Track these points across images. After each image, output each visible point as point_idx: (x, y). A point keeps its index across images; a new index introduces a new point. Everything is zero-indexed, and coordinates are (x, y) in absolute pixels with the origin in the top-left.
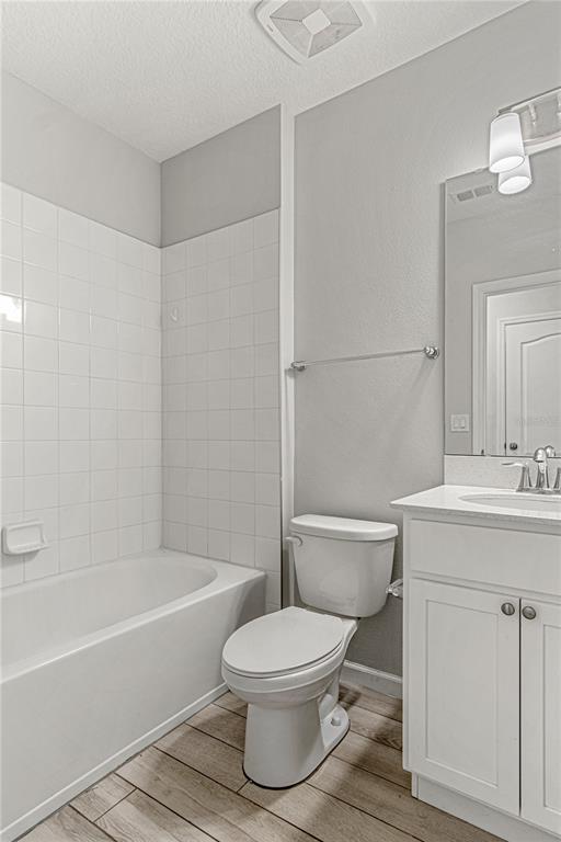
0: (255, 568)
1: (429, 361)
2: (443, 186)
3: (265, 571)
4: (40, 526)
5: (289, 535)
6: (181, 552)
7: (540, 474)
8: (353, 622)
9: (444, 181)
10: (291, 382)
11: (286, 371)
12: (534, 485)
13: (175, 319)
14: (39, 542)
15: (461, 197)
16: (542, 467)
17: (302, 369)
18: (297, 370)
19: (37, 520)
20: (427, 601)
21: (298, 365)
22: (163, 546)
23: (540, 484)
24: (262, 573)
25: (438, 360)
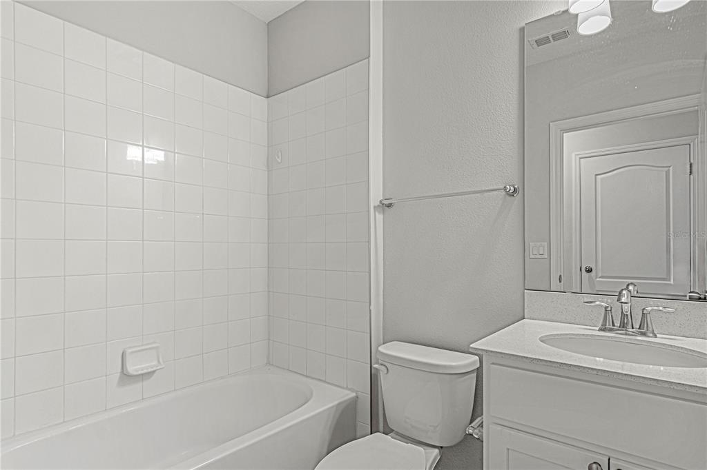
0: (347, 388)
1: (509, 198)
2: (522, 30)
3: (357, 392)
4: (157, 347)
5: (377, 363)
6: (284, 369)
7: (623, 315)
8: (437, 451)
9: (523, 24)
10: (380, 217)
11: (375, 207)
12: (617, 324)
13: (280, 161)
14: (155, 363)
15: (539, 43)
16: (626, 307)
17: (390, 205)
18: (386, 206)
19: (154, 343)
20: (508, 449)
21: (387, 202)
22: (269, 363)
23: (623, 325)
24: (354, 394)
25: (518, 197)
